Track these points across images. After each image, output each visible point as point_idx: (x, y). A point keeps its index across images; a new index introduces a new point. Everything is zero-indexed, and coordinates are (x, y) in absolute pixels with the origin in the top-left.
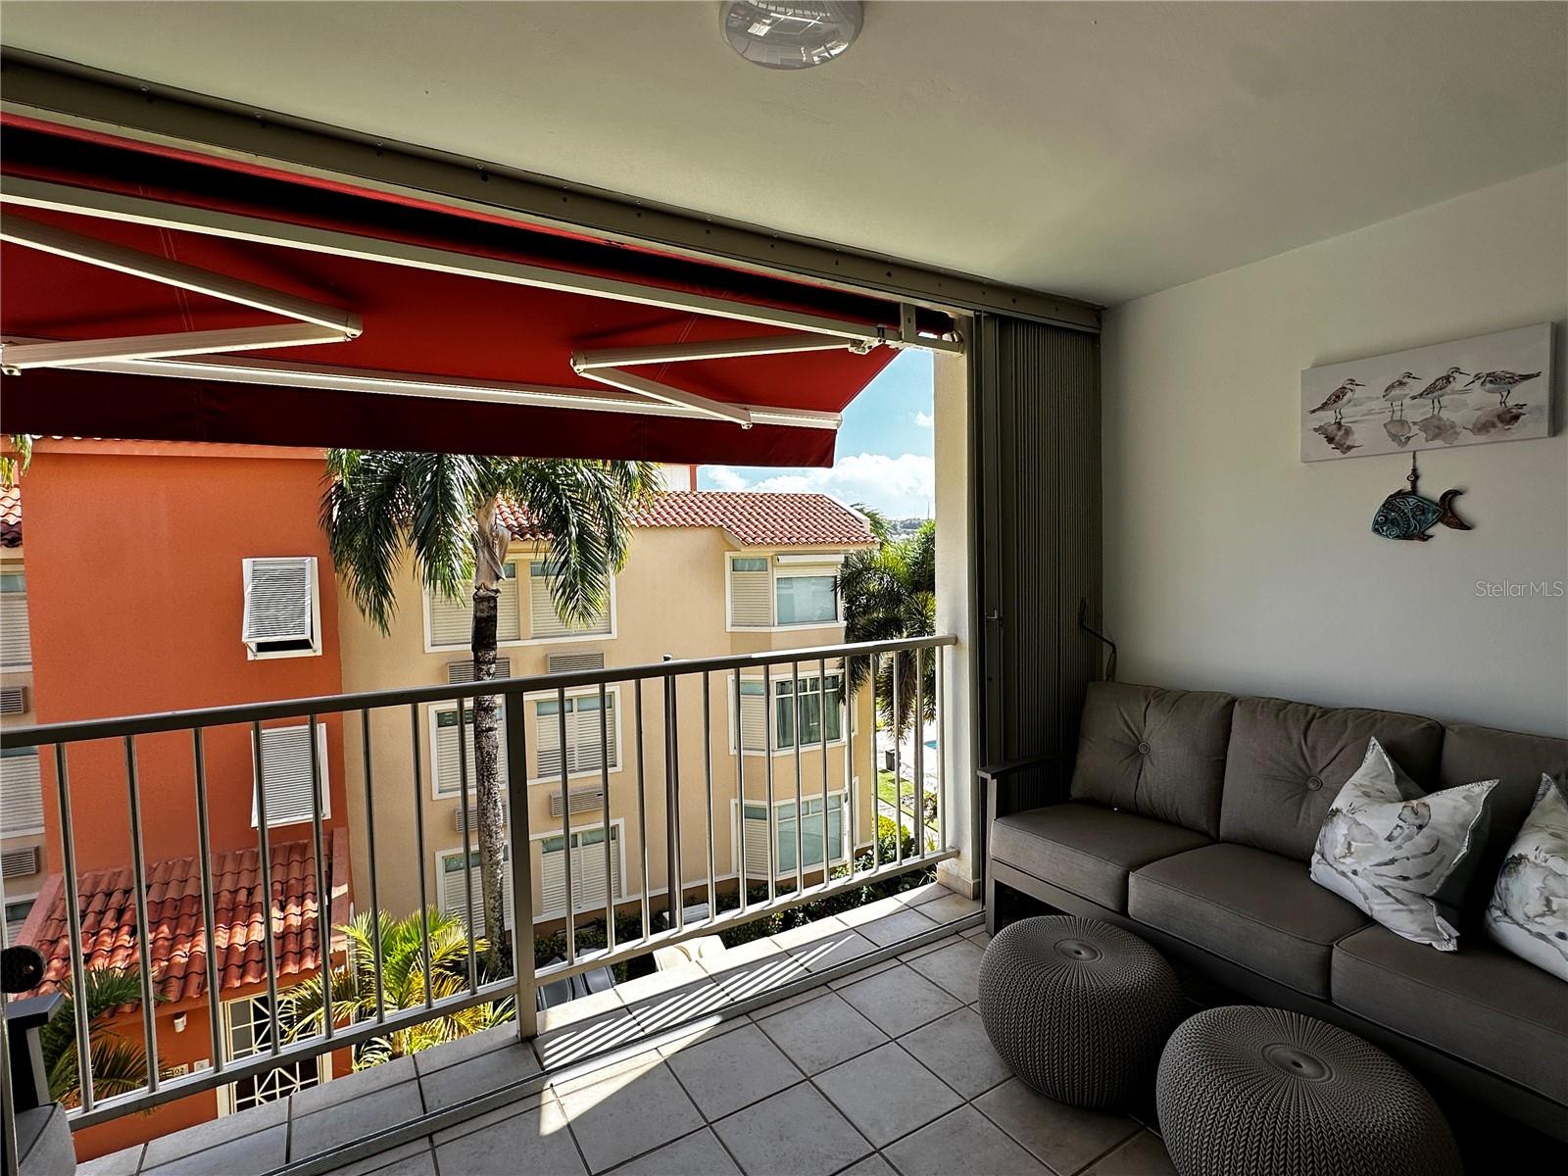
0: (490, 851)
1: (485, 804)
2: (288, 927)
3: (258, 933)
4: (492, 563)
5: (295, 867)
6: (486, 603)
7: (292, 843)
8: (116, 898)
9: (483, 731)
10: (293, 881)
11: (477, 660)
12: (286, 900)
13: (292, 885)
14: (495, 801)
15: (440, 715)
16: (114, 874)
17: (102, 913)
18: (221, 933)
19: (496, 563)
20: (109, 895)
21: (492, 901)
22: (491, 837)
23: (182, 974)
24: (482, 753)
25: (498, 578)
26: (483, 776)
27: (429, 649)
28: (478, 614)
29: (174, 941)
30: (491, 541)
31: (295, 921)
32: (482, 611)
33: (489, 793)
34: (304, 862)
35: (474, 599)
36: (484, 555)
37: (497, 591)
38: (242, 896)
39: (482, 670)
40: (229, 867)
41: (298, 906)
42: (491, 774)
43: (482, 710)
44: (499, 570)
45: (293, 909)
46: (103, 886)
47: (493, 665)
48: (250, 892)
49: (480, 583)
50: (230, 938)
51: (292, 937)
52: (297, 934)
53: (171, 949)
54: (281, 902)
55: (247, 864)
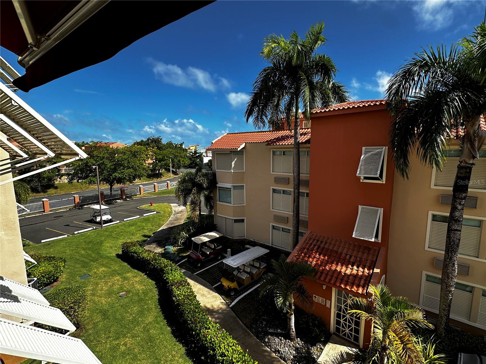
0: (447, 284)
1: (447, 263)
2: (357, 274)
3: (348, 272)
4: (471, 150)
5: (365, 255)
6: (464, 170)
7: (367, 246)
8: (319, 242)
9: (452, 230)
10: (363, 259)
11: (454, 196)
12: (360, 265)
13: (363, 260)
14: (454, 264)
15: (434, 216)
16: (320, 236)
17: (315, 245)
18: (339, 266)
19: (474, 150)
20: (318, 241)
21: (444, 306)
22: (449, 279)
23: (326, 273)
24: (450, 240)
25: (474, 157)
26: (449, 250)
27: (433, 187)
28: (459, 175)
29: (327, 263)
30: (473, 139)
31: (360, 273)
32: (461, 173)
33: (451, 258)
34: (368, 254)
35: (458, 167)
36: (467, 146)
37: (473, 164)
38: (348, 257)
39: (456, 202)
40: (347, 246)
41: (362, 269)
42: (453, 251)
43: (453, 220)
44: (476, 154)
45: (361, 269)
46: (317, 238)
47: (464, 201)
48: (350, 257)
49: (462, 159)
50: (341, 269)
51: (357, 279)
52: (360, 278)
53: (326, 265)
54: (358, 264)
55: (351, 247)
